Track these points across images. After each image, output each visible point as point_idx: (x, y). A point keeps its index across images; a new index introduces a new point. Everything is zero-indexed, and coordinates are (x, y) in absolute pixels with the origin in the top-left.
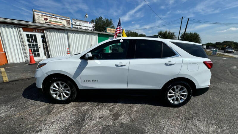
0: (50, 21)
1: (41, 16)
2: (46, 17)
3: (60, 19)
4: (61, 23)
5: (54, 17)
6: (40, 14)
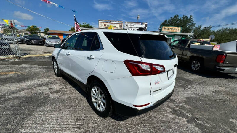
0: (108, 26)
1: (102, 23)
2: (105, 24)
3: (115, 23)
4: (115, 26)
5: (111, 23)
6: (103, 22)
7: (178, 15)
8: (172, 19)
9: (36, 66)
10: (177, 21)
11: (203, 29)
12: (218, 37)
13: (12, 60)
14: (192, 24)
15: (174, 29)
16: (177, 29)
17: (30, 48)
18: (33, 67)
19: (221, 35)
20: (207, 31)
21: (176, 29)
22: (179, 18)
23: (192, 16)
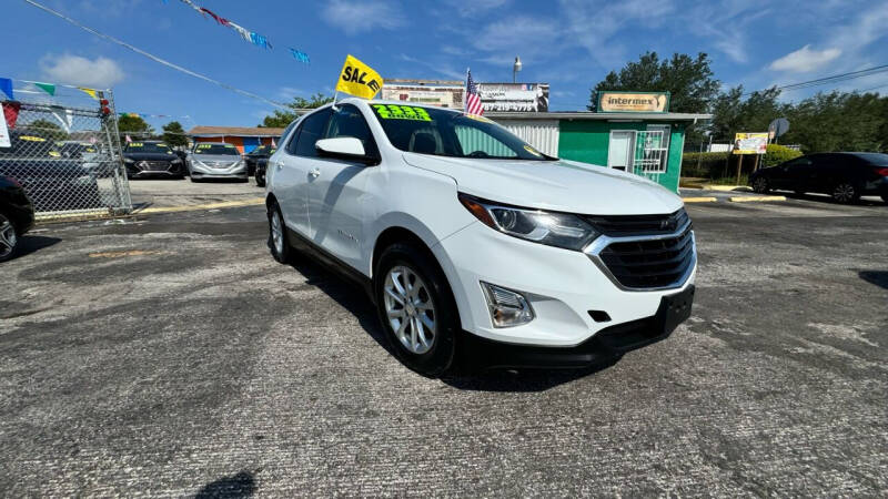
0: (412, 99)
1: (393, 91)
2: (404, 92)
3: (437, 90)
4: (438, 100)
5: (422, 89)
6: (393, 86)
7: (653, 55)
8: (633, 68)
9: (197, 236)
10: (654, 74)
11: (750, 101)
12: (803, 125)
13: (107, 223)
14: (707, 83)
15: (643, 102)
16: (655, 102)
17: (143, 189)
18: (189, 239)
19: (816, 120)
20: (763, 105)
21: (650, 102)
22: (660, 63)
23: (705, 55)
